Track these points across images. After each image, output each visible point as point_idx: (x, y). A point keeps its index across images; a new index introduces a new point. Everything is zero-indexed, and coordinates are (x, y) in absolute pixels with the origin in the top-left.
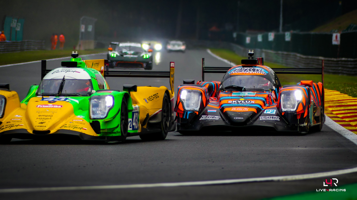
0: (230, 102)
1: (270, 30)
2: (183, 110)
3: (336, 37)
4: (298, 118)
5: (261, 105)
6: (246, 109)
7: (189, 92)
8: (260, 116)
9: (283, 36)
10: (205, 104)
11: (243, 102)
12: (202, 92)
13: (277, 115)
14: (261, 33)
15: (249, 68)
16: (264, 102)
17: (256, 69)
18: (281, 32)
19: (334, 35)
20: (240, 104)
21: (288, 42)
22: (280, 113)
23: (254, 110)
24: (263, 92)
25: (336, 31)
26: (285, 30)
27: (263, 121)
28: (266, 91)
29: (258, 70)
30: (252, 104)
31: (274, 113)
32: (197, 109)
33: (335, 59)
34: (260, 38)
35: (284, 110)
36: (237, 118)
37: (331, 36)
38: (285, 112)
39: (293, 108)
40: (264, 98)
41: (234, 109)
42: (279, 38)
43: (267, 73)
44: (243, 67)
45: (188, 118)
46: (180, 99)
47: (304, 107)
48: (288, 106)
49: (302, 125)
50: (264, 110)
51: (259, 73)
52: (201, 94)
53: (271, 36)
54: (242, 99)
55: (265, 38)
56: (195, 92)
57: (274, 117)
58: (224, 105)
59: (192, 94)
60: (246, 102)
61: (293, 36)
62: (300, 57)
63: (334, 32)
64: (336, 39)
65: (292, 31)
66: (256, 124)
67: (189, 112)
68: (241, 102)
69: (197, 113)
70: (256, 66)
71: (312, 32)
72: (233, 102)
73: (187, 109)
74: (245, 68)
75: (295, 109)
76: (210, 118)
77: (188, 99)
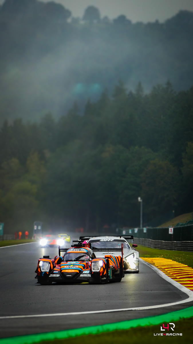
0: (65, 267)
1: (136, 227)
2: (40, 271)
3: (171, 230)
4: (101, 275)
5: (81, 269)
6: (73, 271)
7: (44, 262)
8: (81, 274)
9: (143, 230)
10: (52, 268)
11: (72, 267)
12: (51, 262)
13: (89, 273)
14: (131, 229)
15: (77, 249)
16: (83, 267)
17: (81, 249)
18: (141, 228)
19: (170, 229)
20: (70, 268)
21: (145, 233)
22: (91, 272)
23: (78, 271)
24: (84, 262)
25: (171, 226)
26: (143, 227)
27: (82, 277)
28: (86, 261)
29: (82, 250)
30: (77, 268)
31: (88, 273)
32: (48, 271)
33: (171, 242)
34: (130, 232)
35: (93, 271)
36: (68, 276)
37: (168, 229)
38: (94, 272)
39: (98, 270)
40: (83, 265)
41: (67, 271)
42: (140, 231)
43: (87, 251)
44: (75, 248)
45: (43, 275)
46: (39, 266)
47: (104, 269)
48: (96, 269)
49: (103, 279)
50: (83, 272)
51: (82, 251)
52: (50, 263)
53: (136, 230)
54: (72, 265)
55: (133, 231)
56: (46, 262)
57: (88, 275)
58: (62, 269)
59: (45, 263)
60: (74, 267)
61: (148, 230)
62: (152, 241)
63: (170, 227)
64: (171, 231)
65: (148, 227)
66: (78, 278)
67: (43, 273)
68: (71, 267)
69: (48, 273)
70: (81, 248)
71: (158, 228)
72: (67, 267)
73: (42, 271)
74: (76, 249)
75: (99, 270)
76: (54, 275)
77: (43, 266)
